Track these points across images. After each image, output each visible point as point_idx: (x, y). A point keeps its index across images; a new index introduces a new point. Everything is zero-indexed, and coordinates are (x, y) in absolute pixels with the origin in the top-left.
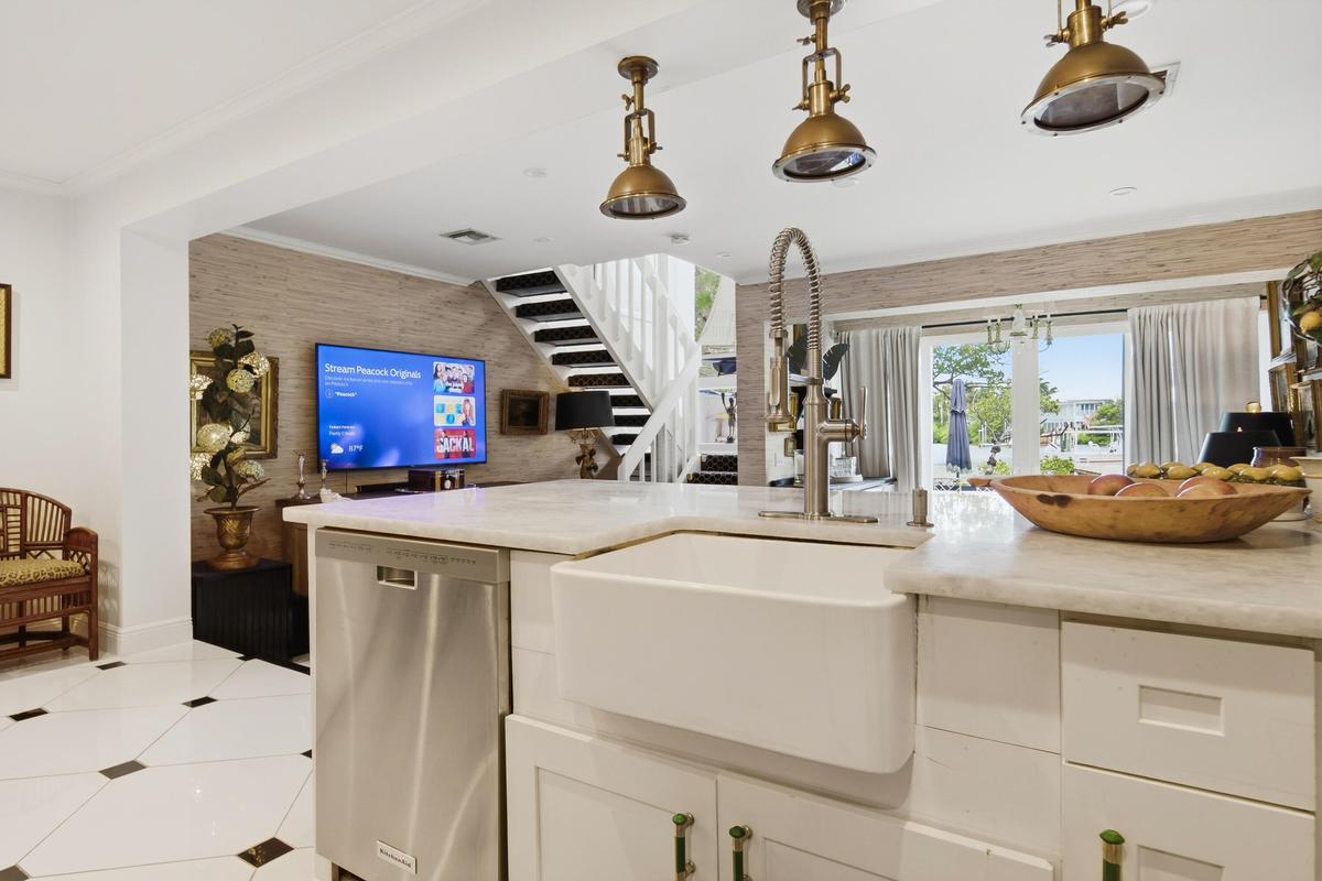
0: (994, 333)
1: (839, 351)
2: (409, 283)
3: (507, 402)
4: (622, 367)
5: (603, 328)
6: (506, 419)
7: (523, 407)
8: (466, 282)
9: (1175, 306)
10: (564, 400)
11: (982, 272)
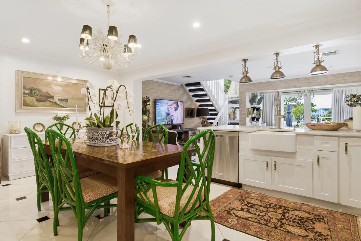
0: (300, 94)
1: (262, 98)
2: (170, 85)
3: (187, 111)
4: (212, 103)
5: (209, 94)
6: (187, 114)
7: (190, 111)
8: (179, 85)
9: (345, 88)
10: (198, 110)
11: (298, 82)
